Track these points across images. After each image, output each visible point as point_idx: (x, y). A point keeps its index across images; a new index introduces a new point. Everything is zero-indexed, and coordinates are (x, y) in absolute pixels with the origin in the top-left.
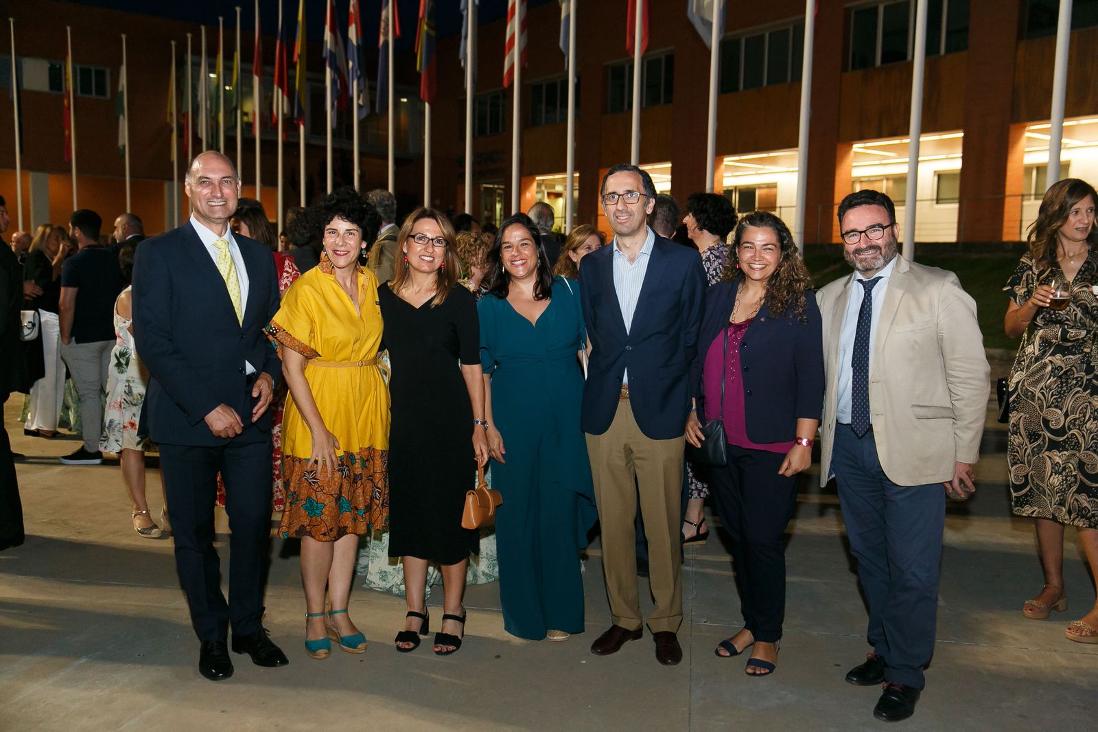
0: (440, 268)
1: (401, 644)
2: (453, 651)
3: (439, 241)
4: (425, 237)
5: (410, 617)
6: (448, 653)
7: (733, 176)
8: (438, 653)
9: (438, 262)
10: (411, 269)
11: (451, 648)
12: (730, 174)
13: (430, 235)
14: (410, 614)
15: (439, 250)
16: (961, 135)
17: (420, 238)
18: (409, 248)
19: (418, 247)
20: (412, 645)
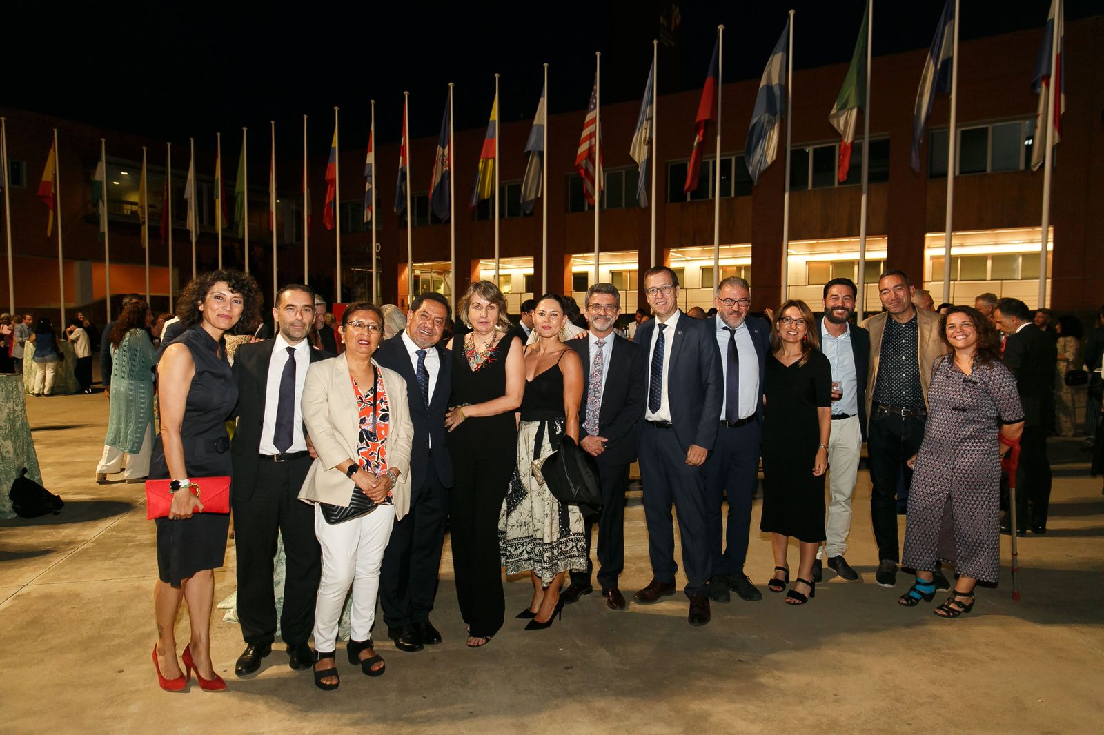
0: (803, 339)
1: (773, 587)
2: (799, 604)
3: (801, 322)
4: (791, 318)
5: (778, 570)
6: (794, 604)
8: (788, 603)
9: (800, 336)
10: (783, 341)
11: (797, 601)
13: (794, 318)
14: (777, 568)
15: (801, 327)
17: (788, 320)
18: (780, 326)
19: (786, 326)
20: (781, 588)
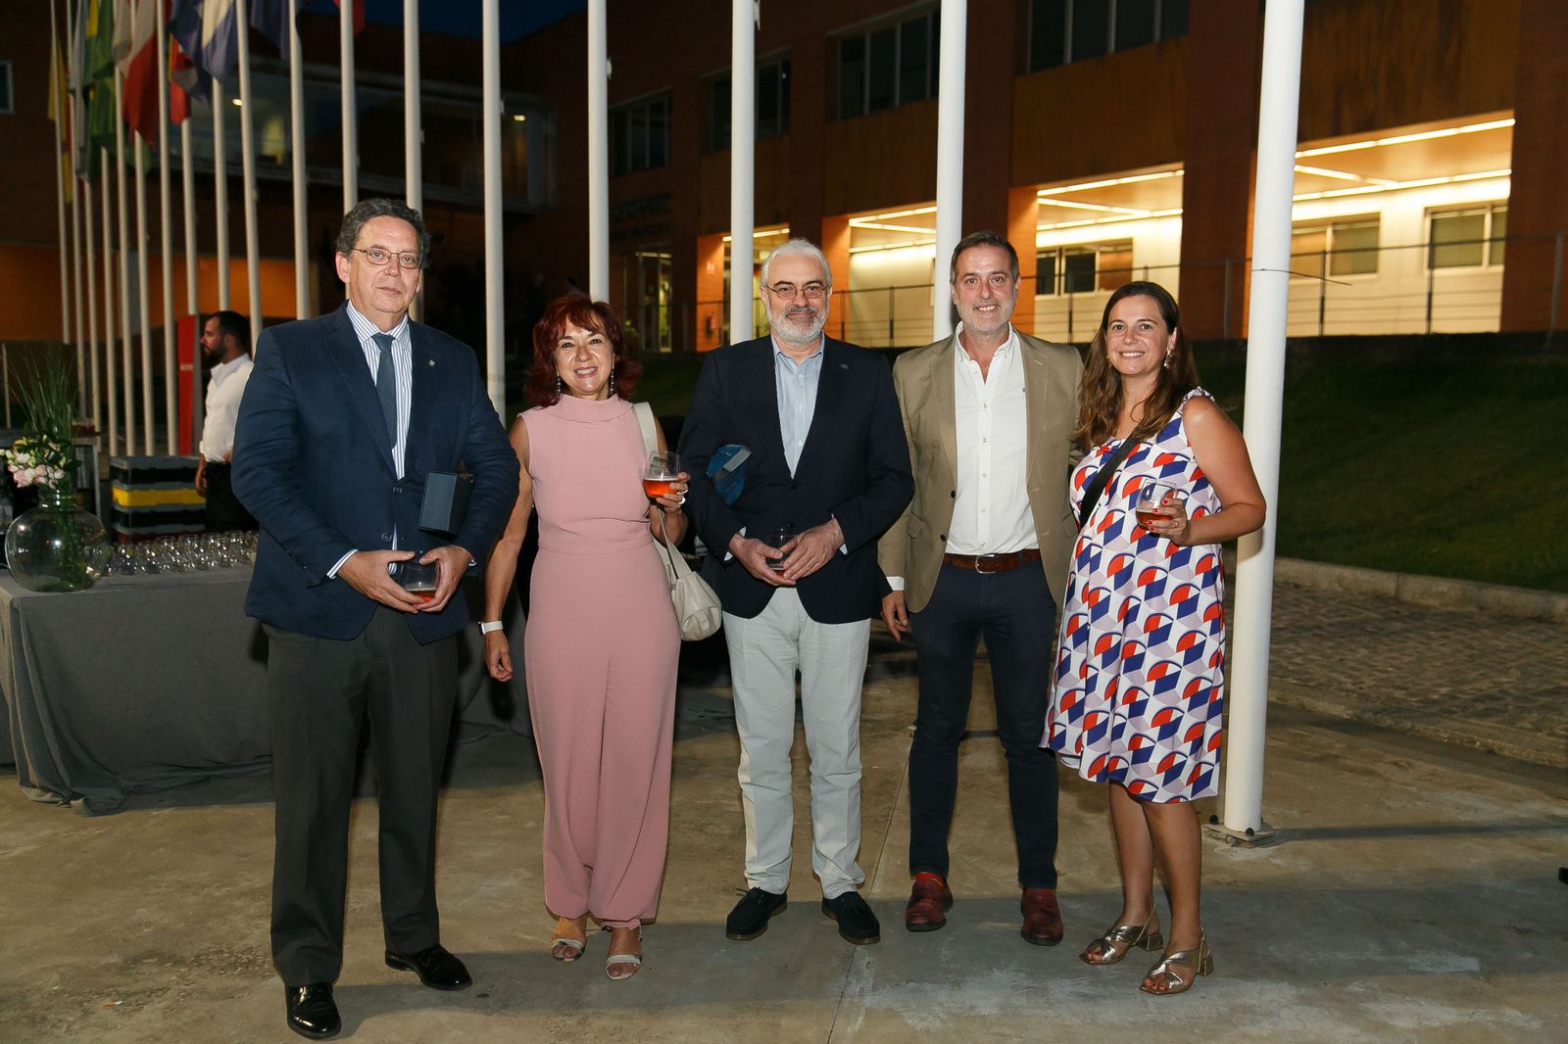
7: (1056, 229)
12: (1051, 226)
16: (1511, 122)
